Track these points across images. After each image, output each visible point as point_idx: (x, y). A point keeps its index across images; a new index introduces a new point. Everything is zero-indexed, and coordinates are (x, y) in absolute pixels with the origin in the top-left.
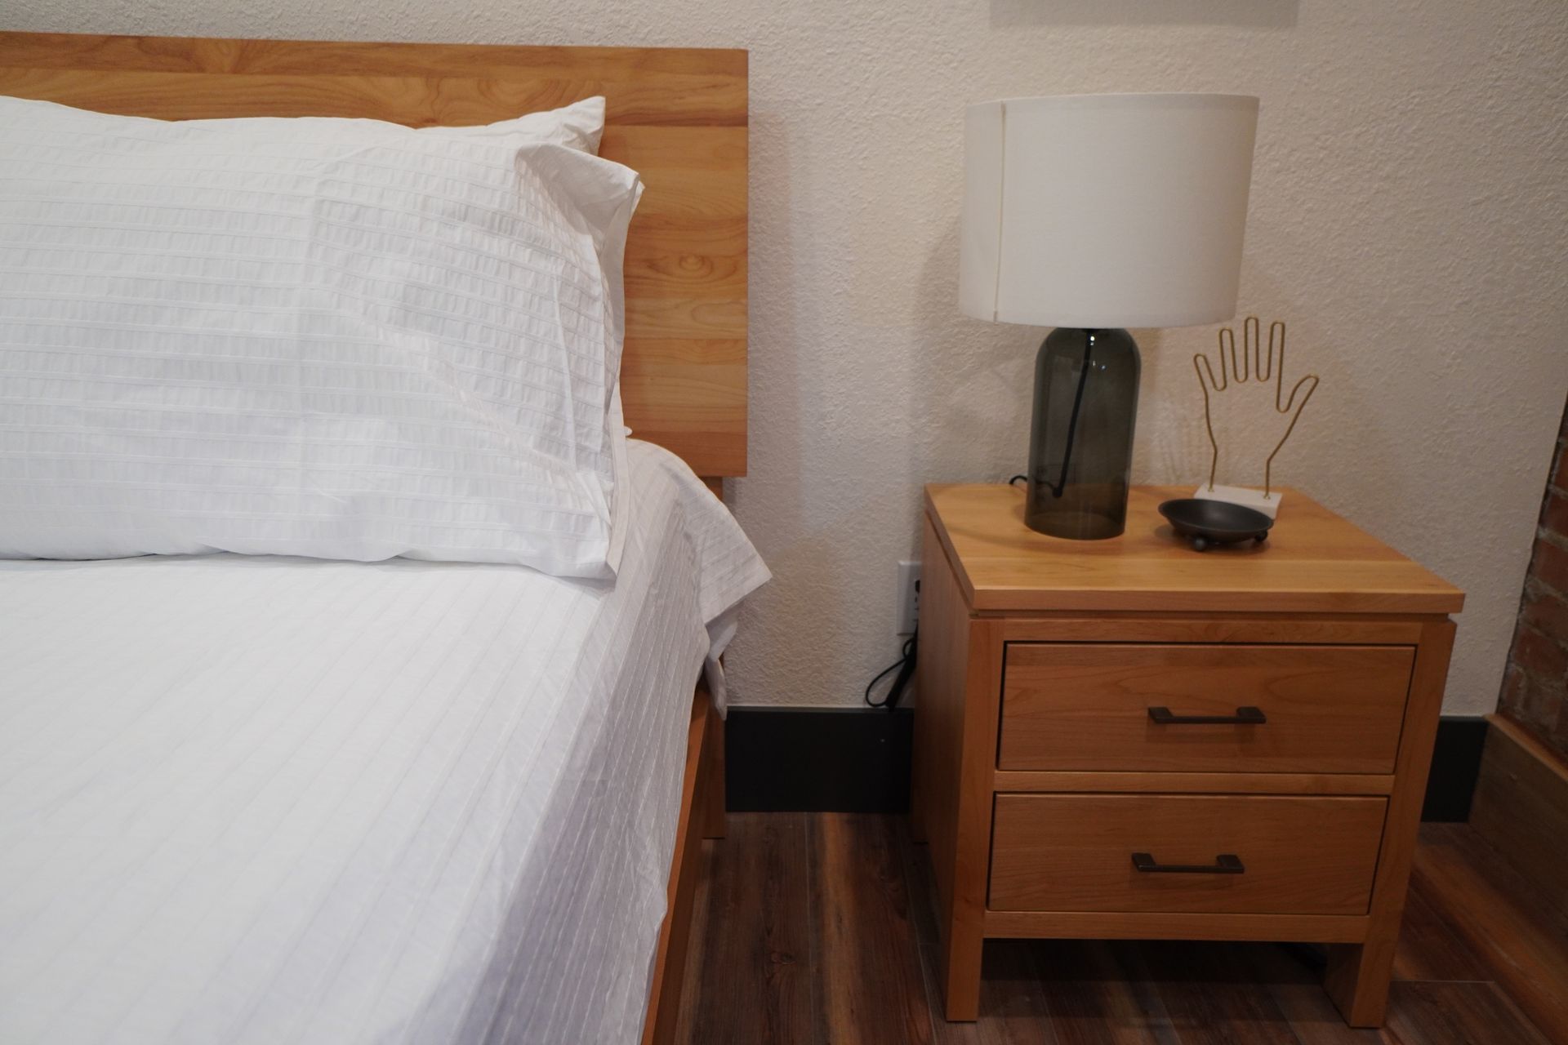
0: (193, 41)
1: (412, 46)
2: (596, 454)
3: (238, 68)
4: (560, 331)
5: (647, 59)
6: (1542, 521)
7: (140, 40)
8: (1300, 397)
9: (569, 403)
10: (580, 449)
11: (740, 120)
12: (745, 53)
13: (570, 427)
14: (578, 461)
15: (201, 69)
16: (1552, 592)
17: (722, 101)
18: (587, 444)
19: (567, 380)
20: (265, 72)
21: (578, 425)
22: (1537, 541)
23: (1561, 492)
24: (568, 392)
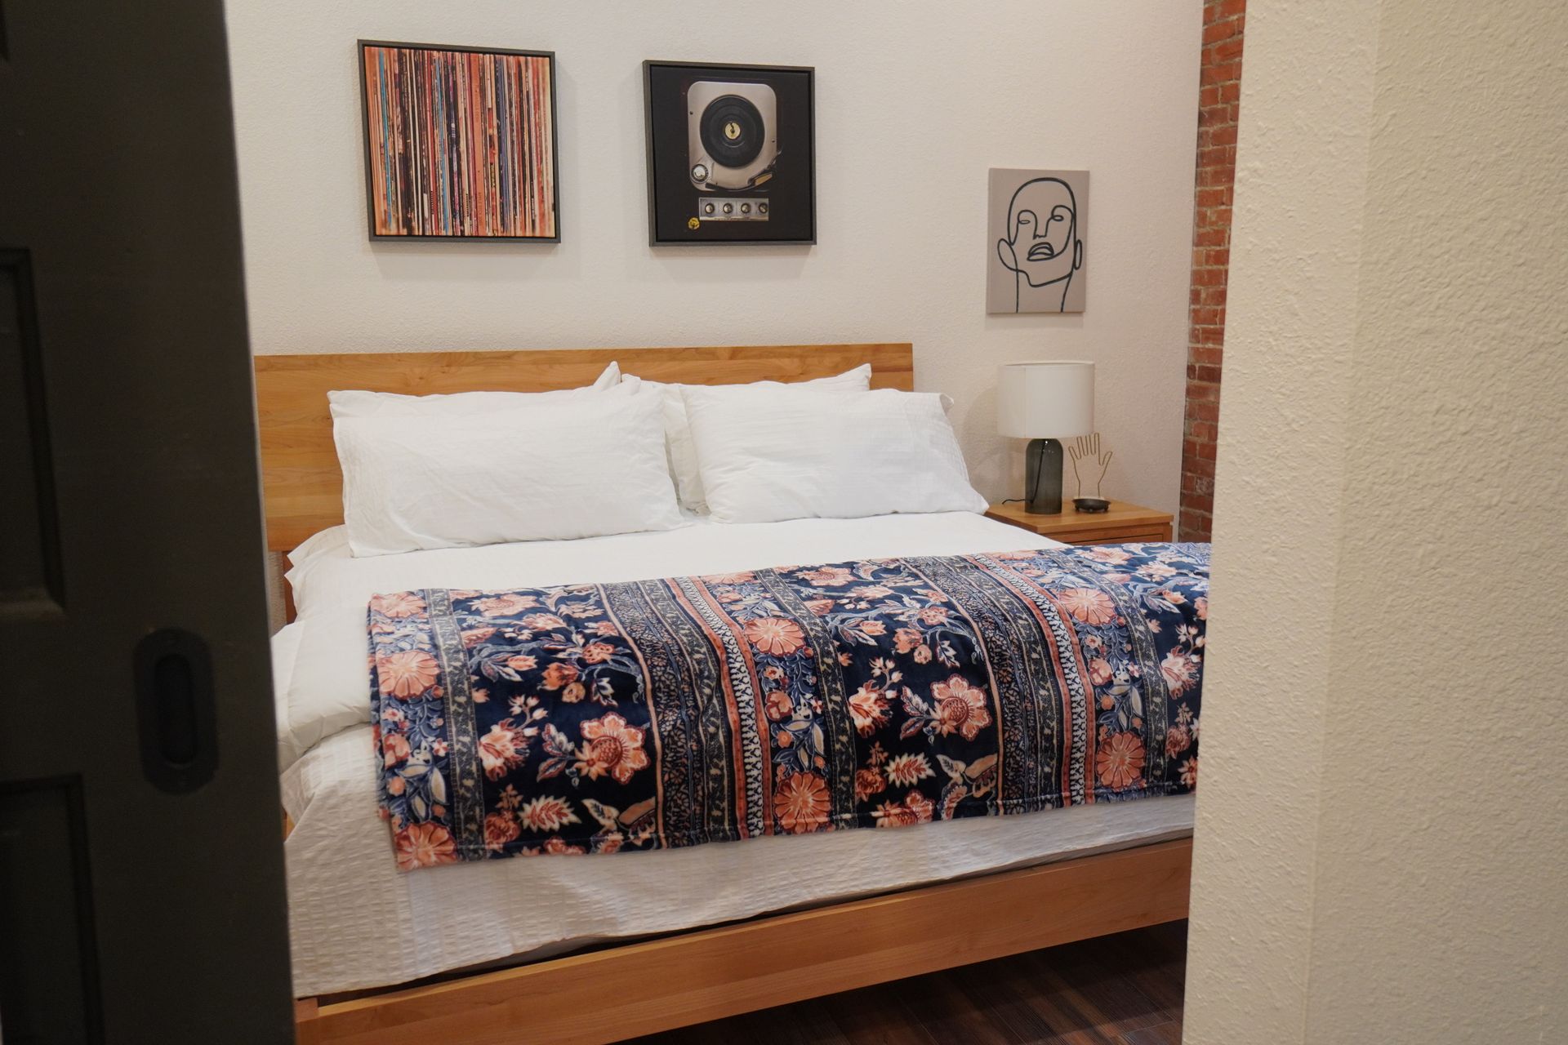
0: (716, 348)
1: (795, 347)
3: (732, 358)
5: (877, 349)
6: (1181, 505)
7: (697, 349)
8: (1106, 460)
11: (910, 369)
12: (911, 345)
15: (718, 358)
16: (1188, 530)
17: (902, 362)
20: (742, 359)
22: (1180, 512)
23: (1185, 492)
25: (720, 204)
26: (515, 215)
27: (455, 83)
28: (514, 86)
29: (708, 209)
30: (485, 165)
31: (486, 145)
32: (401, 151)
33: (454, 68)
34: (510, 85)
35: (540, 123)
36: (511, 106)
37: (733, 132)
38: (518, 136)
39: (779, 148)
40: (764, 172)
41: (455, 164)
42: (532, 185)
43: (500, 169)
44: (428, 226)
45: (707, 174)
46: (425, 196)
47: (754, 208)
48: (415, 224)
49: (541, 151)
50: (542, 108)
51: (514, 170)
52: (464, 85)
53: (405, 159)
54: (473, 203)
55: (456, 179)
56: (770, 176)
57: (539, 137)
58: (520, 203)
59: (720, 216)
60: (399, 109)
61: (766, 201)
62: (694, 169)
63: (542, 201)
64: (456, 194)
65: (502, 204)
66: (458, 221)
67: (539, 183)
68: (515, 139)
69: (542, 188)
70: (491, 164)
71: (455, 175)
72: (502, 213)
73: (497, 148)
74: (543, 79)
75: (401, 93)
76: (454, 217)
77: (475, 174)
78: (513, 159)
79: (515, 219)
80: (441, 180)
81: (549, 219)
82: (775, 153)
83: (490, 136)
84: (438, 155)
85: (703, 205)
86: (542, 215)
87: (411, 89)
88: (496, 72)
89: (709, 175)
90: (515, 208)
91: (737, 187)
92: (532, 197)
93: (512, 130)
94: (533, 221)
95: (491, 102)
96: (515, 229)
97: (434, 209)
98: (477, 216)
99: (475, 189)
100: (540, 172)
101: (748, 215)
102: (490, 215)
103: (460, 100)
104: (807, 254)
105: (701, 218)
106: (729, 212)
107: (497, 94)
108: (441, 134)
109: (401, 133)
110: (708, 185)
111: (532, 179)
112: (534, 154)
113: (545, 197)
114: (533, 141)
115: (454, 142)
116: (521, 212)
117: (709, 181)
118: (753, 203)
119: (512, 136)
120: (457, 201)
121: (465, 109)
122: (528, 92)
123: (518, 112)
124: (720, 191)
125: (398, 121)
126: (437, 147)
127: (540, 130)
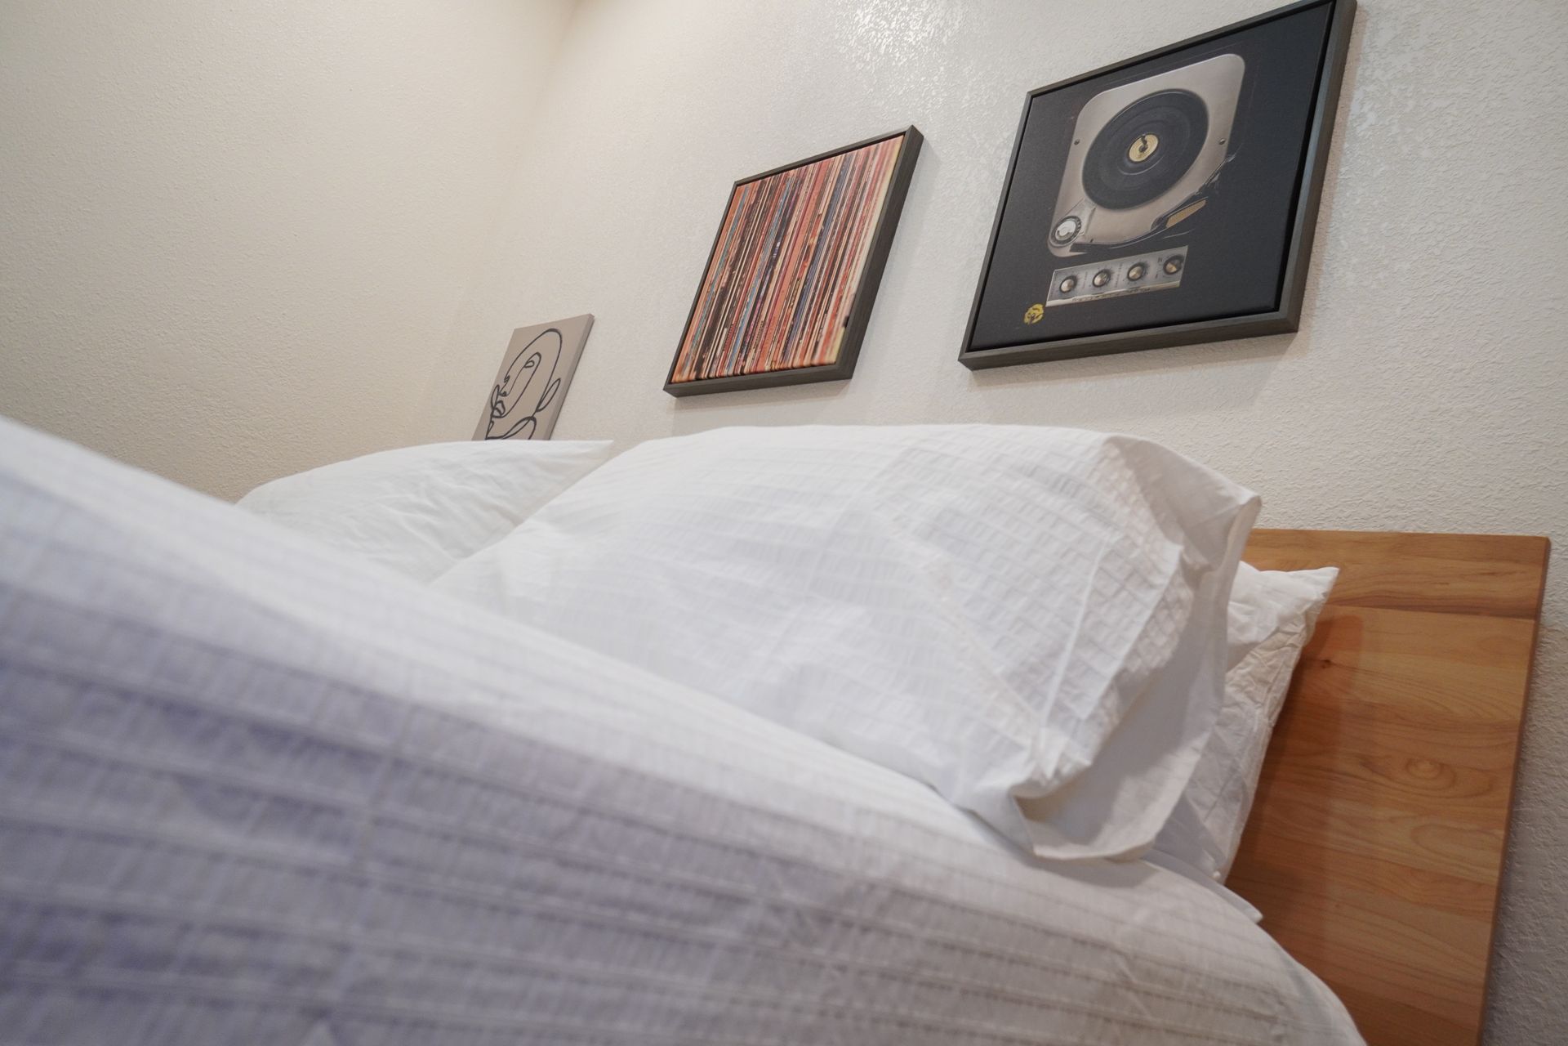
2: (1079, 721)
4: (1088, 589)
9: (1065, 658)
10: (1059, 708)
11: (1532, 611)
12: (1544, 542)
13: (1057, 680)
14: (1052, 717)
18: (1072, 706)
19: (1074, 635)
21: (1066, 681)
24: (1070, 646)
25: (1087, 276)
26: (800, 339)
27: (798, 196)
28: (853, 181)
29: (1065, 286)
30: (791, 283)
31: (801, 258)
32: (724, 285)
33: (802, 182)
34: (850, 180)
35: (866, 217)
36: (842, 205)
37: (1143, 150)
38: (836, 239)
39: (1229, 152)
40: (1192, 200)
41: (764, 288)
42: (831, 296)
43: (805, 283)
44: (715, 366)
45: (1077, 232)
46: (726, 330)
47: (1154, 268)
48: (705, 365)
49: (855, 251)
50: (874, 199)
51: (818, 281)
52: (805, 196)
53: (725, 291)
54: (765, 330)
55: (759, 305)
56: (1202, 204)
57: (859, 234)
58: (811, 322)
59: (1084, 294)
60: (739, 241)
61: (1183, 251)
62: (1057, 226)
63: (835, 316)
64: (753, 323)
65: (792, 326)
66: (743, 355)
67: (841, 291)
68: (833, 243)
69: (841, 297)
70: (798, 280)
71: (760, 299)
72: (788, 339)
73: (810, 259)
74: (888, 161)
75: (748, 222)
76: (741, 351)
77: (778, 296)
78: (822, 268)
79: (799, 343)
80: (745, 309)
81: (835, 339)
82: (1221, 161)
83: (809, 247)
84: (753, 282)
85: (1059, 281)
86: (830, 333)
87: (756, 217)
88: (841, 170)
89: (1083, 230)
90: (803, 329)
91: (1128, 239)
92: (826, 312)
93: (833, 233)
94: (817, 344)
95: (822, 210)
96: (794, 358)
97: (726, 347)
98: (762, 347)
99: (772, 314)
100: (846, 278)
101: (1139, 283)
102: (776, 343)
103: (796, 212)
104: (1282, 352)
105: (1049, 303)
106: (1103, 284)
107: (833, 195)
108: (764, 257)
109: (730, 266)
110: (1076, 247)
111: (833, 290)
112: (846, 257)
113: (840, 310)
114: (851, 241)
115: (772, 262)
116: (808, 333)
117: (1079, 239)
118: (1154, 262)
119: (830, 241)
120: (750, 333)
121: (796, 222)
122: (866, 183)
123: (847, 211)
124: (1094, 252)
125: (733, 253)
126: (756, 273)
127: (864, 224)
